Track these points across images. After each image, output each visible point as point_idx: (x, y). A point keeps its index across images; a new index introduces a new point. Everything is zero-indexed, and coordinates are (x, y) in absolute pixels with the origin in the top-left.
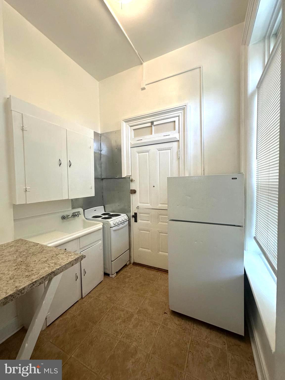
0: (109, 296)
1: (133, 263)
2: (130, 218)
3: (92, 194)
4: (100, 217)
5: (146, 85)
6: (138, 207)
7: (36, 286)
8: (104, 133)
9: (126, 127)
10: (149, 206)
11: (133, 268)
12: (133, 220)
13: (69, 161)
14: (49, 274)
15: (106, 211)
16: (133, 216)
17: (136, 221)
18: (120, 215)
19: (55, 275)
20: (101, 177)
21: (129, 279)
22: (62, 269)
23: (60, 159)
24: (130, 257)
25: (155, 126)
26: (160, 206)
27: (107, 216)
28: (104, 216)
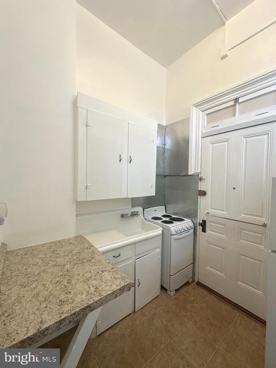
0: (164, 322)
1: (197, 282)
2: (196, 225)
3: (152, 192)
4: (160, 219)
5: (229, 50)
6: (208, 213)
7: (65, 326)
8: (169, 125)
9: (197, 112)
10: (224, 214)
11: (198, 290)
12: (200, 228)
13: (129, 156)
14: (83, 309)
15: (167, 212)
16: (201, 224)
17: (204, 230)
18: (183, 220)
19: (91, 311)
20: (164, 174)
21: (191, 305)
22: (101, 302)
23: (120, 155)
24: (194, 273)
25: (239, 103)
26: (243, 217)
27: (167, 219)
28: (164, 219)
